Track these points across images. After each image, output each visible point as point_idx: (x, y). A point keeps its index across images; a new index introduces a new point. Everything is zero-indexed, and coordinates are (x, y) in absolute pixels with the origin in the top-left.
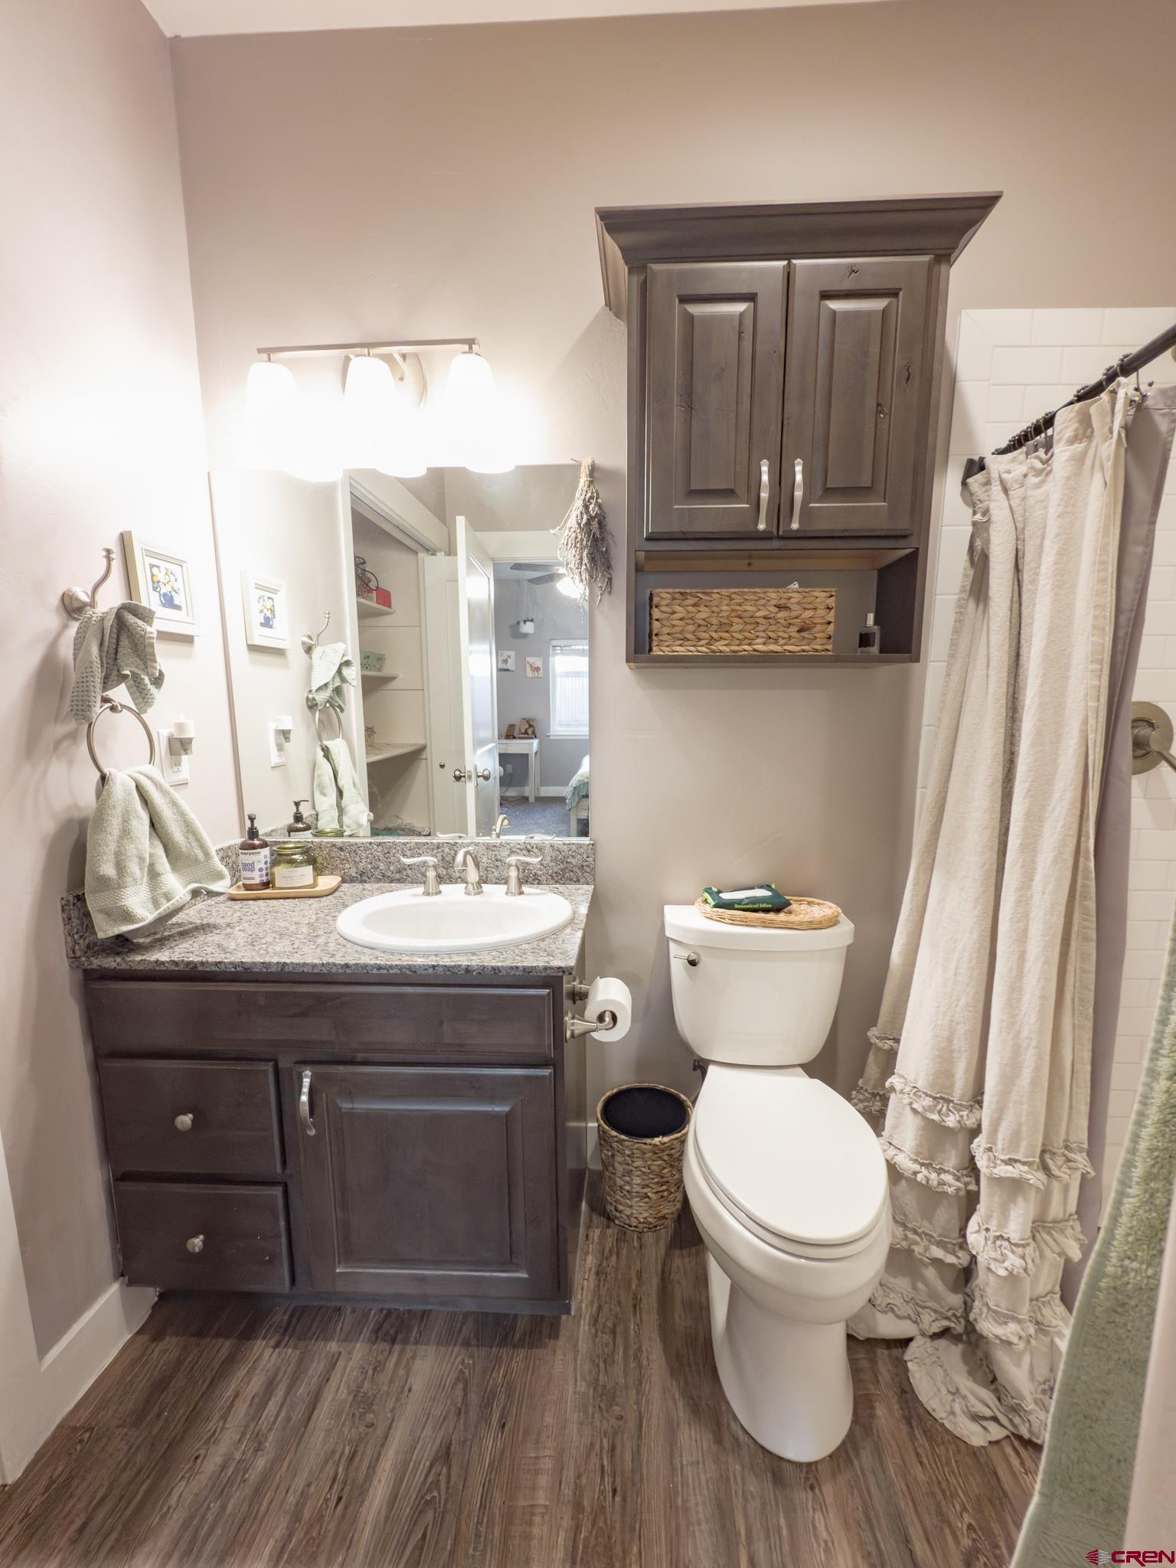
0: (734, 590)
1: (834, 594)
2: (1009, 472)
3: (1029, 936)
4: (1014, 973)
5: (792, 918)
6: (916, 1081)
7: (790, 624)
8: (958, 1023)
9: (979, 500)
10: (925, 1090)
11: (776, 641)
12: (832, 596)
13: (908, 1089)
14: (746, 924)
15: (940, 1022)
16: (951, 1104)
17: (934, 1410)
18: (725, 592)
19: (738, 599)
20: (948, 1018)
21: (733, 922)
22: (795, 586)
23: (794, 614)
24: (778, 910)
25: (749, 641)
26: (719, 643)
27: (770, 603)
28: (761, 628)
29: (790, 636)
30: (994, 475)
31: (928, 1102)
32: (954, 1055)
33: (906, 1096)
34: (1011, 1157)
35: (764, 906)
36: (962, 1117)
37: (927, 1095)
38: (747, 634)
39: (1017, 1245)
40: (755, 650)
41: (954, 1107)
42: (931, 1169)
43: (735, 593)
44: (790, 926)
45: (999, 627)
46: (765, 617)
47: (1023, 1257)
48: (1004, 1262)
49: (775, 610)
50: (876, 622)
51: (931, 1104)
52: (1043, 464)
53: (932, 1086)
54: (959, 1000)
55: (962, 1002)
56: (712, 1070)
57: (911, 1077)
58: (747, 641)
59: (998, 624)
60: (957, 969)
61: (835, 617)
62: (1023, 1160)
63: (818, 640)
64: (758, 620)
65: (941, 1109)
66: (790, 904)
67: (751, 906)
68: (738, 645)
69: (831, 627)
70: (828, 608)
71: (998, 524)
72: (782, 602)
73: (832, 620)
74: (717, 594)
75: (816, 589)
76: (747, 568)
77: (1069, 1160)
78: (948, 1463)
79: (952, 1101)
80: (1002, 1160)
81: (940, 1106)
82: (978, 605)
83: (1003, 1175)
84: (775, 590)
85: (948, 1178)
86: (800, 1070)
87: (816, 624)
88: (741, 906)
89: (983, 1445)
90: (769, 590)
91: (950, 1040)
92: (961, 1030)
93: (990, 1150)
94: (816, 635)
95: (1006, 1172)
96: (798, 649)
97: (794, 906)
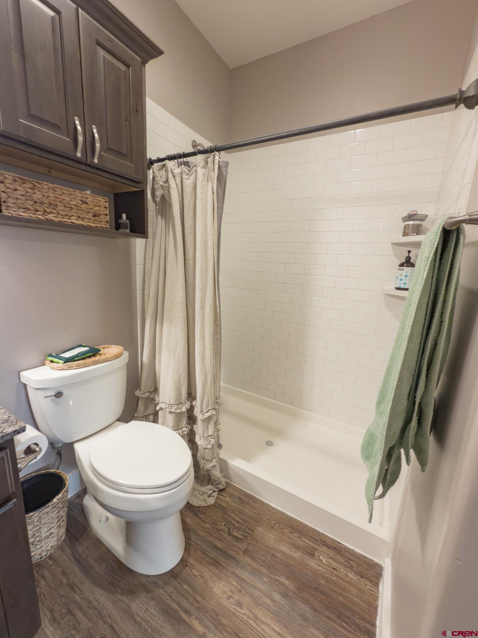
0: (56, 186)
1: (107, 201)
2: (174, 170)
3: (205, 337)
4: (203, 351)
5: (103, 357)
6: (170, 402)
7: (88, 212)
8: (181, 375)
9: (157, 176)
10: (174, 403)
11: (83, 219)
12: (106, 202)
13: (167, 406)
14: (86, 366)
15: (175, 377)
16: (182, 404)
17: (200, 505)
18: (51, 185)
19: (59, 192)
20: (178, 374)
21: (78, 367)
22: (89, 192)
23: (90, 207)
24: (94, 355)
25: (68, 217)
26: (50, 215)
27: (77, 198)
28: (73, 211)
29: (90, 218)
30: (169, 169)
31: (176, 406)
32: (181, 386)
33: (167, 409)
34: (207, 410)
35: (89, 354)
36: (186, 406)
37: (175, 405)
38: (67, 213)
39: (212, 436)
40: (72, 222)
41: (183, 404)
42: (178, 430)
43: (56, 187)
44: (107, 360)
45: (179, 229)
46: (75, 205)
47: (214, 438)
48: (210, 443)
49: (80, 202)
50: (127, 218)
51: (177, 407)
52: (189, 172)
53: (176, 401)
54: (180, 367)
55: (182, 367)
56: (76, 446)
57: (167, 402)
58: (67, 217)
59: (178, 228)
60: (179, 356)
61: (109, 212)
62: (211, 409)
63: (102, 222)
64: (72, 206)
65: (180, 407)
66: (100, 350)
67: (83, 357)
68: (62, 218)
69: (108, 217)
70: (105, 207)
71: (173, 189)
72: (84, 199)
73: (108, 213)
74: (46, 185)
75: (100, 197)
76: (48, 173)
77: (217, 403)
78: (211, 515)
79: (182, 403)
80: (205, 412)
81: (179, 406)
82: (162, 218)
83: (207, 417)
84: (80, 192)
85: (184, 429)
86: (118, 422)
87: (101, 214)
88: (78, 358)
89: (215, 501)
90: (77, 191)
91: (179, 382)
92: (183, 376)
93: (202, 411)
94: (102, 220)
95: (208, 415)
96: (94, 225)
97: (102, 352)
